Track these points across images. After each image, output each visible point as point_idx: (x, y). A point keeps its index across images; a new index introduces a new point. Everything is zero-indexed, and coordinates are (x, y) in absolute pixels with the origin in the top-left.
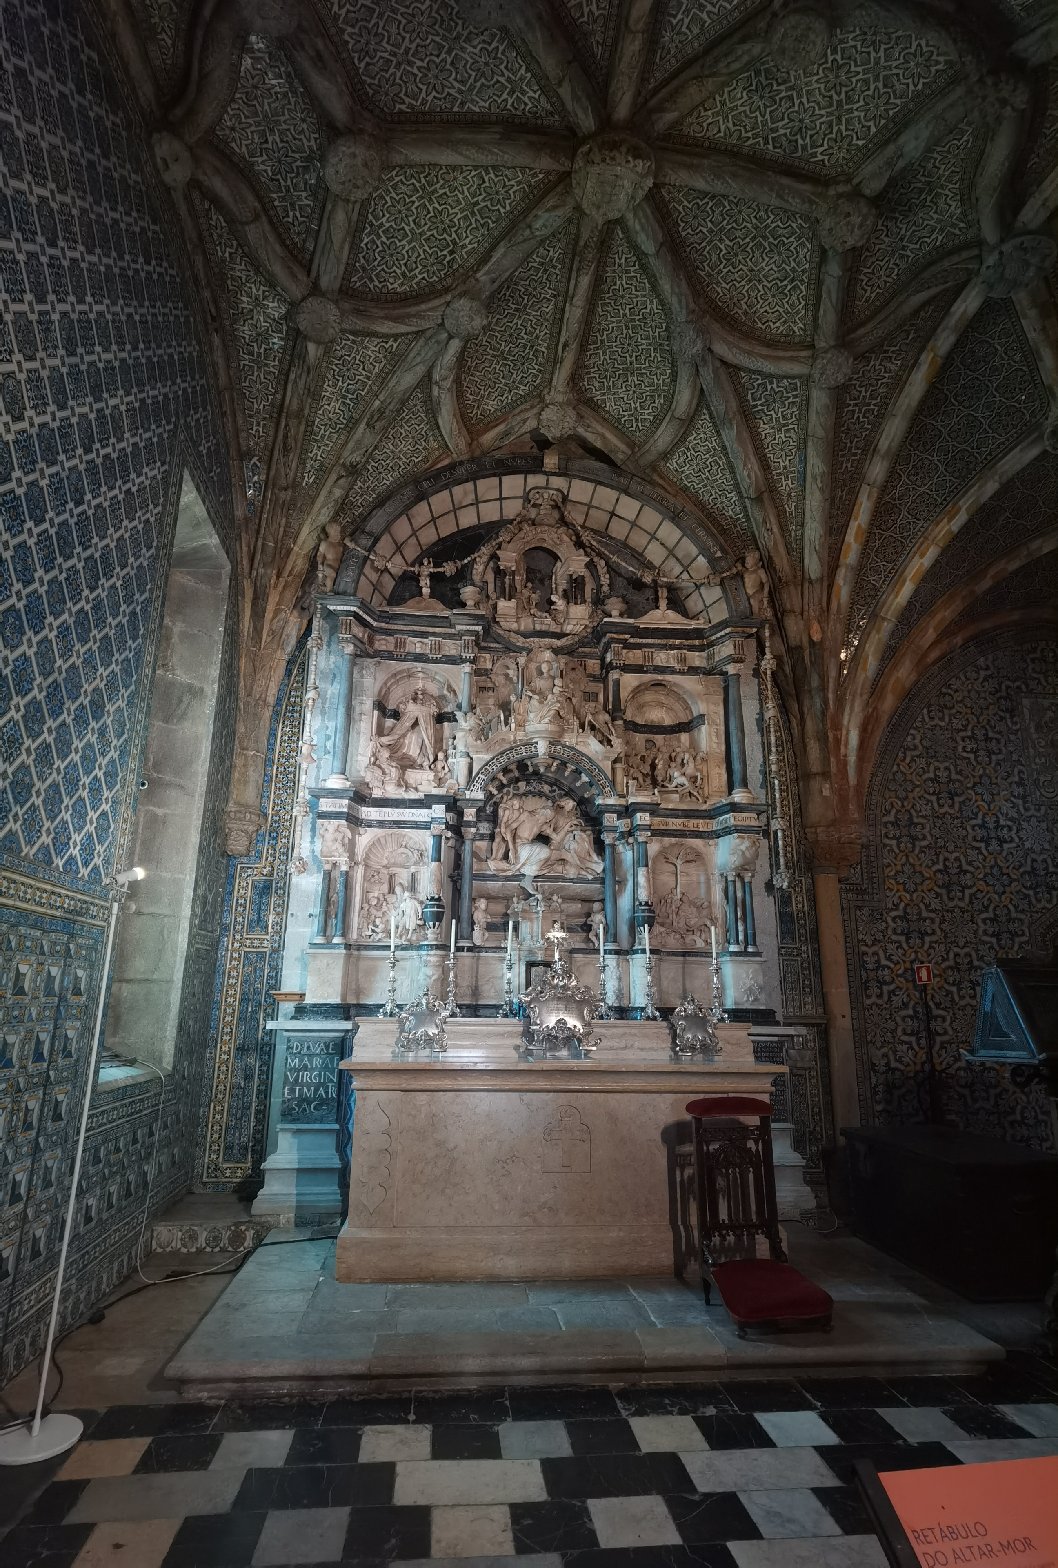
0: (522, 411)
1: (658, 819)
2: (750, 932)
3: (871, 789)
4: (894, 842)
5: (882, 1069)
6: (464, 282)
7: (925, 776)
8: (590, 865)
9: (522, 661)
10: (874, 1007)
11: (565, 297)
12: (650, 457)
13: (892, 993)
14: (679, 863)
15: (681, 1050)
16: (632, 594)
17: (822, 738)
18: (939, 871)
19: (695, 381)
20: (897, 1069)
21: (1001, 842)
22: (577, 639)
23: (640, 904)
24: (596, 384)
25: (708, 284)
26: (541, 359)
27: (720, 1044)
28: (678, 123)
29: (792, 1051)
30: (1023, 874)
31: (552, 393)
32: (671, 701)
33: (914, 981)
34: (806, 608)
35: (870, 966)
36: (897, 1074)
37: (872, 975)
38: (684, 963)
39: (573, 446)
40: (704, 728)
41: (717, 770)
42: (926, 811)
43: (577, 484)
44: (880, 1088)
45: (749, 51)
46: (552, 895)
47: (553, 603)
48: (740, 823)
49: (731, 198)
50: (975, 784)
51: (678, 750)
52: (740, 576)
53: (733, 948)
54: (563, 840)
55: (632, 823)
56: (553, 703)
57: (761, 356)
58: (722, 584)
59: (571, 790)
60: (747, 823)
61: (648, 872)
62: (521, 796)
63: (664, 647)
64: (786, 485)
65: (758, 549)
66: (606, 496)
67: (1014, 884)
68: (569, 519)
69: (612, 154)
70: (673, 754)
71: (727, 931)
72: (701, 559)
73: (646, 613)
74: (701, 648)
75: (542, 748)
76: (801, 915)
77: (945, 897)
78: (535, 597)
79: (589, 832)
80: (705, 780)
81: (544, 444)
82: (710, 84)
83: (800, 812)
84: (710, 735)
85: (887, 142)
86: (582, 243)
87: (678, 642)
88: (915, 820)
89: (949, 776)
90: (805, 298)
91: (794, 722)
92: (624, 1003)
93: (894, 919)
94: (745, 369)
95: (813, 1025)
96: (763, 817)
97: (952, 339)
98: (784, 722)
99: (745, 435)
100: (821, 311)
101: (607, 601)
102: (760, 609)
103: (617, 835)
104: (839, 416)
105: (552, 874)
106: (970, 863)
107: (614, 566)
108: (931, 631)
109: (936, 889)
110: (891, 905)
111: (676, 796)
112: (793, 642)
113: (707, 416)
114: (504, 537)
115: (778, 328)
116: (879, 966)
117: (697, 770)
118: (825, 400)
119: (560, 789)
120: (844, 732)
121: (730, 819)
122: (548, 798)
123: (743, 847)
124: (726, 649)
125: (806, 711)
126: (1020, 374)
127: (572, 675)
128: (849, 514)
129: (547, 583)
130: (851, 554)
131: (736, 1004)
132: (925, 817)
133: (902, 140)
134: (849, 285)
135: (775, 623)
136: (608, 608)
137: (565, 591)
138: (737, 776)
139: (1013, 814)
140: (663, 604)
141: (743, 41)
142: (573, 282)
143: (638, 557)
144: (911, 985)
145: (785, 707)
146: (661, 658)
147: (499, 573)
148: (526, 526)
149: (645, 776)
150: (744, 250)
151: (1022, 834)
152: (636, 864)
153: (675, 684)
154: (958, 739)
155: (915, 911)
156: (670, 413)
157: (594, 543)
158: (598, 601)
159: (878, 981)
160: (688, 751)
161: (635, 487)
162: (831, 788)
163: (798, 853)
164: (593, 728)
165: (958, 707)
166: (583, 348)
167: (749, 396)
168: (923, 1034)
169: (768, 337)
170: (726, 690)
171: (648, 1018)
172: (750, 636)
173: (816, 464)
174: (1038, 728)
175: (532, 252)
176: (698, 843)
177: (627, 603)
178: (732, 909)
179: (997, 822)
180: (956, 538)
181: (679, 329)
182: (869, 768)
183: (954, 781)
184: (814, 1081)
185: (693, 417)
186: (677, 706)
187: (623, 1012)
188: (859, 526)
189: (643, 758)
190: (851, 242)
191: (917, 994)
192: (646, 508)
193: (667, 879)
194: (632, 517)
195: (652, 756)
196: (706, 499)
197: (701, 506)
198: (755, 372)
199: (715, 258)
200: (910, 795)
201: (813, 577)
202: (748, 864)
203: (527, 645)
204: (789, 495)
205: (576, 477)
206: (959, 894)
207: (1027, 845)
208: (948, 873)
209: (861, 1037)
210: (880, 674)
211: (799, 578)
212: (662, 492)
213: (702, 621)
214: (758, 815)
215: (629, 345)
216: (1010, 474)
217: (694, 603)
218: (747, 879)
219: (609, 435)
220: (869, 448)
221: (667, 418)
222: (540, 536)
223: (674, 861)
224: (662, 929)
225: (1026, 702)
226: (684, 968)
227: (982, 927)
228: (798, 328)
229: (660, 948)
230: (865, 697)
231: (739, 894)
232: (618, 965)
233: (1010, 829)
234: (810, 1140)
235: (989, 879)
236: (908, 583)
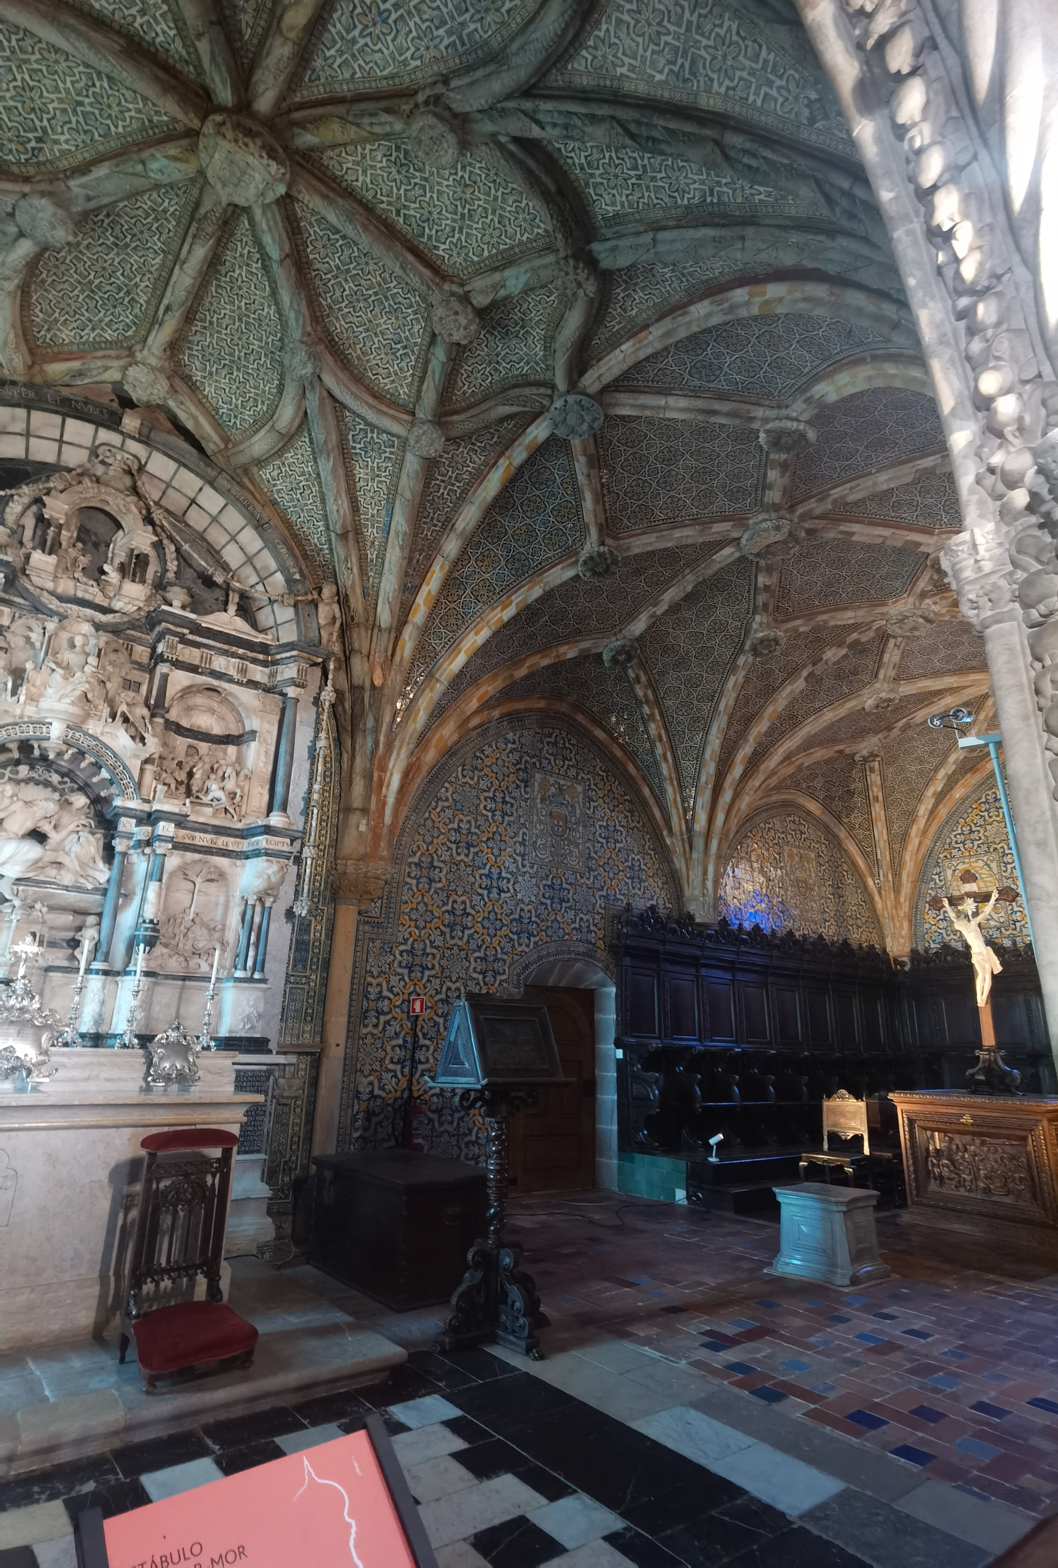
0: (104, 357)
1: (184, 832)
2: (260, 958)
3: (403, 830)
4: (414, 882)
5: (365, 1097)
6: (51, 182)
7: (450, 826)
8: (92, 873)
9: (51, 625)
10: (369, 1037)
11: (175, 259)
12: (243, 459)
13: (387, 1023)
14: (198, 881)
15: (154, 1080)
16: (199, 588)
17: (368, 777)
18: (448, 911)
19: (300, 401)
20: (379, 1097)
21: (501, 891)
22: (126, 619)
23: (144, 922)
24: (197, 363)
25: (328, 316)
26: (137, 310)
27: (200, 1074)
28: (320, 149)
29: (281, 1080)
30: (512, 921)
31: (145, 352)
32: (224, 710)
33: (408, 1012)
34: (372, 652)
35: (372, 997)
36: (379, 1102)
37: (373, 1005)
38: (183, 988)
39: (162, 417)
40: (254, 745)
41: (259, 789)
42: (446, 857)
43: (157, 457)
44: (361, 1116)
45: (391, 124)
46: (35, 901)
47: (104, 573)
48: (271, 847)
49: (361, 247)
50: (488, 839)
51: (222, 762)
52: (315, 604)
53: (239, 974)
54: (64, 840)
55: (153, 831)
56: (81, 682)
57: (367, 403)
58: (295, 606)
59: (87, 785)
60: (280, 847)
61: (160, 888)
62: (18, 782)
63: (226, 653)
64: (371, 532)
65: (337, 584)
66: (189, 482)
67: (504, 928)
68: (142, 490)
69: (246, 140)
70: (216, 766)
71: (237, 956)
72: (279, 577)
73: (212, 612)
74: (265, 664)
75: (57, 731)
76: (317, 944)
77: (448, 936)
78: (84, 561)
79: (98, 836)
80: (245, 799)
81: (127, 403)
82: (353, 132)
83: (336, 843)
84: (258, 753)
85: (495, 269)
86: (202, 211)
87: (241, 651)
88: (436, 864)
89: (469, 829)
90: (414, 368)
91: (345, 756)
92: (103, 1030)
93: (401, 953)
94: (350, 410)
95: (307, 1054)
96: (297, 844)
97: (524, 455)
98: (336, 755)
99: (341, 472)
100: (425, 386)
101: (169, 588)
102: (329, 641)
103: (132, 843)
104: (427, 485)
105: (41, 878)
106: (473, 907)
107: (186, 556)
108: (475, 700)
109: (442, 927)
110: (401, 940)
111: (209, 811)
112: (357, 681)
113: (307, 440)
114: (55, 483)
115: (386, 384)
116: (380, 997)
117: (238, 786)
118: (417, 467)
119: (73, 781)
120: (388, 774)
121: (262, 841)
122: (55, 789)
123: (270, 872)
124: (289, 671)
125: (357, 748)
126: (570, 505)
127: (113, 657)
128: (423, 578)
129: (102, 548)
130: (419, 614)
131: (230, 1032)
132: (444, 862)
133: (507, 273)
134: (451, 374)
135: (343, 659)
136: (169, 596)
137: (122, 564)
138: (278, 799)
139: (513, 868)
140: (232, 608)
141: (388, 111)
142: (186, 247)
143: (214, 554)
144: (405, 1016)
145: (339, 740)
146: (220, 663)
147: (41, 521)
148: (87, 481)
149: (179, 783)
150: (365, 300)
151: (517, 887)
152: (149, 877)
153: (230, 694)
154: (482, 798)
155: (421, 946)
156: (270, 423)
157: (166, 524)
158: (160, 586)
159: (377, 1011)
160: (233, 765)
161: (223, 482)
162: (367, 825)
163: (326, 882)
164: (126, 720)
165: (487, 771)
166: (189, 318)
167: (350, 437)
168: (408, 1063)
169: (376, 388)
170: (283, 710)
171: (124, 1046)
172: (315, 664)
173: (400, 522)
174: (543, 800)
175: (144, 192)
176: (223, 862)
177: (192, 596)
178: (246, 934)
179: (500, 873)
180: (506, 626)
181: (291, 345)
182: (404, 811)
183: (473, 834)
184: (298, 1110)
185: (292, 436)
186: (230, 717)
187: (97, 1040)
188: (429, 592)
189: (180, 764)
190: (456, 338)
191: (409, 1024)
192: (230, 508)
193: (181, 896)
194: (214, 511)
195: (191, 764)
196: (294, 518)
197: (288, 524)
198: (358, 416)
199: (338, 294)
200: (435, 841)
201: (382, 626)
202: (272, 889)
203: (61, 610)
204: (373, 543)
205: (158, 450)
206: (460, 934)
207: (519, 896)
208: (454, 914)
209: (351, 1066)
210: (428, 728)
211: (371, 623)
212: (250, 497)
213: (270, 637)
214: (292, 842)
215: (240, 339)
216: (552, 586)
217: (265, 617)
218: (267, 905)
219: (202, 420)
220: (448, 524)
221: (267, 427)
222: (103, 497)
223: (194, 878)
224: (165, 950)
225: (538, 776)
226: (181, 993)
227: (473, 964)
228: (404, 392)
229: (158, 971)
230: (411, 746)
231: (257, 919)
232: (104, 987)
233: (509, 880)
234: (284, 1170)
235: (486, 923)
236: (462, 653)
